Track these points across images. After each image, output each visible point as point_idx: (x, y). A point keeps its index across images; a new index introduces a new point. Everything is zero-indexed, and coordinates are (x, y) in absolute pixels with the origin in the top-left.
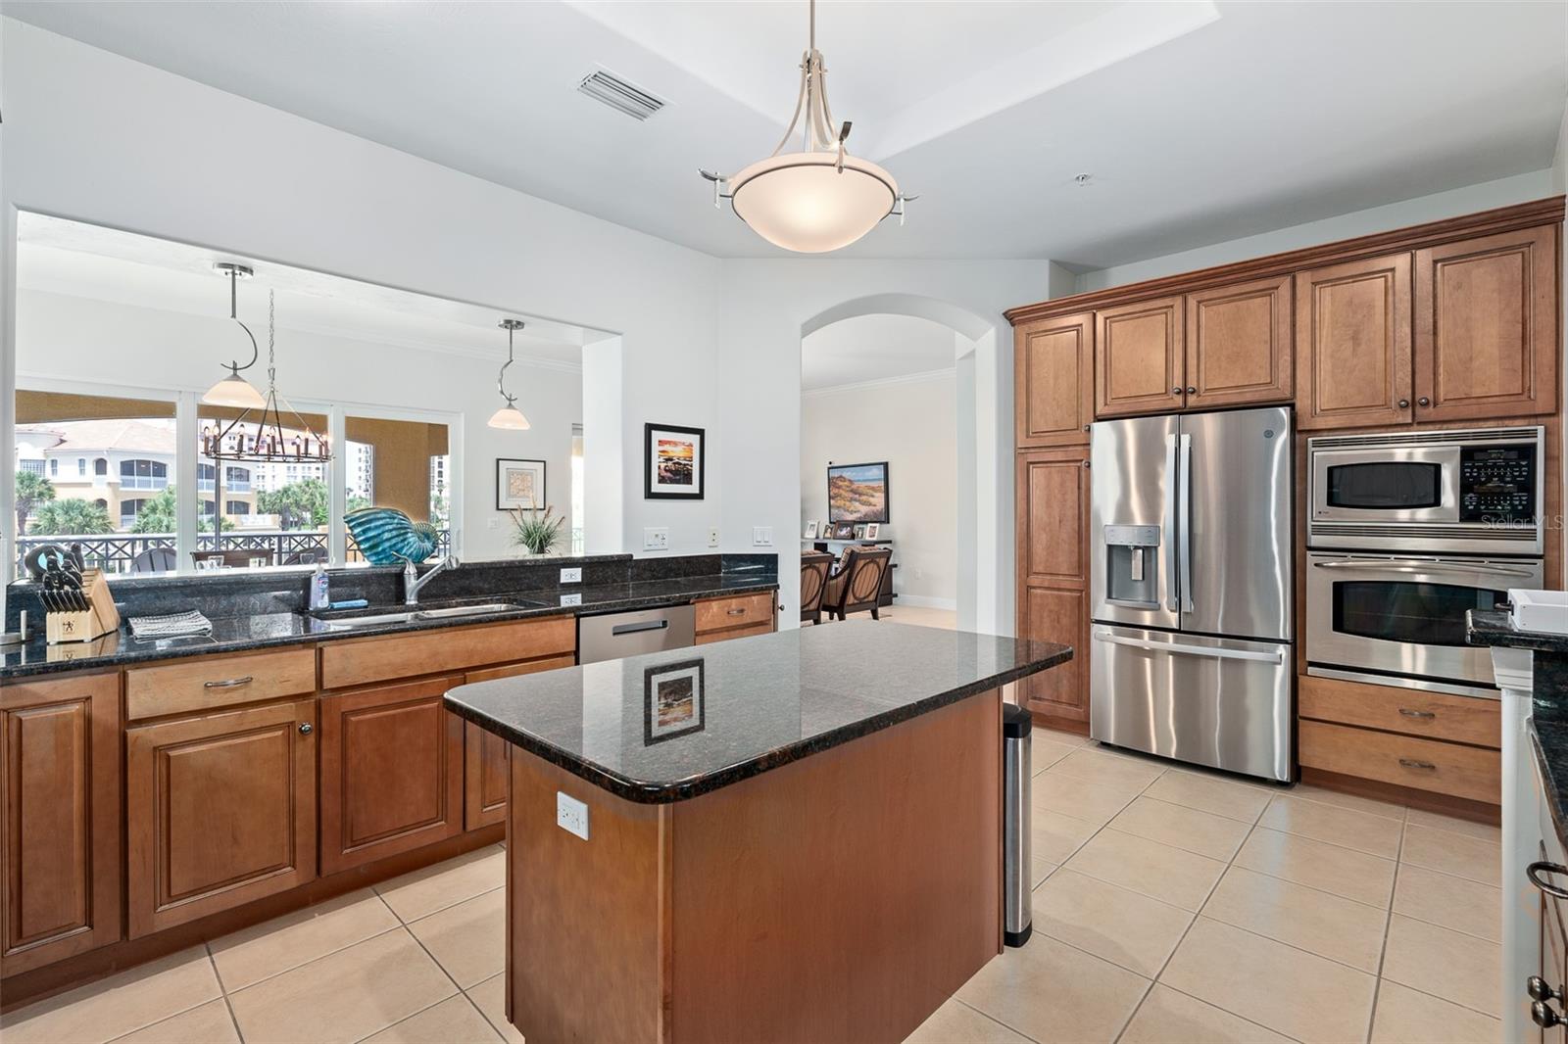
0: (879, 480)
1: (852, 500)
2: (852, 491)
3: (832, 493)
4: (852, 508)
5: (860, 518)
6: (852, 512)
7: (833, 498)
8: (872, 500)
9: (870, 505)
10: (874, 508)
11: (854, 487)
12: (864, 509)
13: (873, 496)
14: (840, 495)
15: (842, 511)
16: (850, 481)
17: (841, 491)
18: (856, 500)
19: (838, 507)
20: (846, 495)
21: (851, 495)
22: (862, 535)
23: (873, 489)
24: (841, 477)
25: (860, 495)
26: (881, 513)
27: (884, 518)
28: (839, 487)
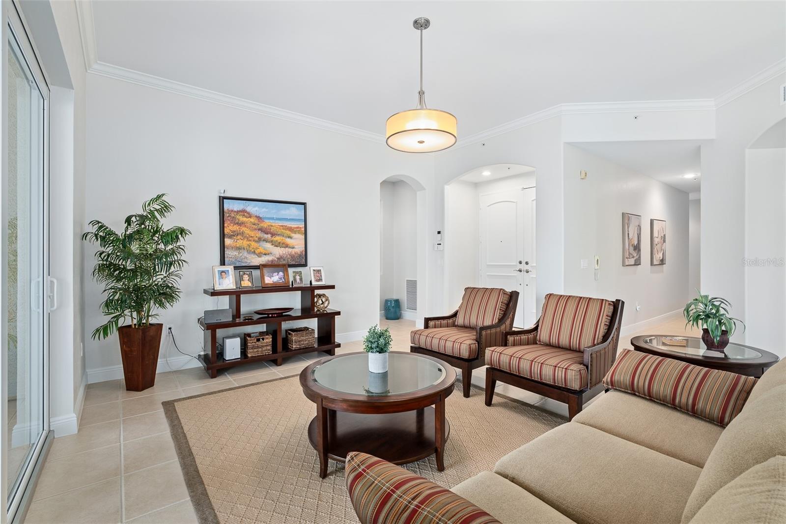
0: (299, 220)
1: (260, 239)
2: (261, 230)
3: (226, 231)
4: (261, 250)
5: (272, 261)
6: (260, 255)
7: (230, 237)
8: (288, 241)
9: (287, 246)
10: (290, 250)
11: (265, 224)
12: (278, 252)
13: (290, 237)
14: (242, 234)
15: (246, 254)
16: (258, 218)
17: (244, 229)
18: (266, 241)
19: (239, 249)
20: (252, 234)
21: (260, 234)
22: (301, 279)
23: (291, 229)
24: (244, 211)
25: (273, 235)
26: (300, 256)
27: (301, 261)
28: (240, 224)
